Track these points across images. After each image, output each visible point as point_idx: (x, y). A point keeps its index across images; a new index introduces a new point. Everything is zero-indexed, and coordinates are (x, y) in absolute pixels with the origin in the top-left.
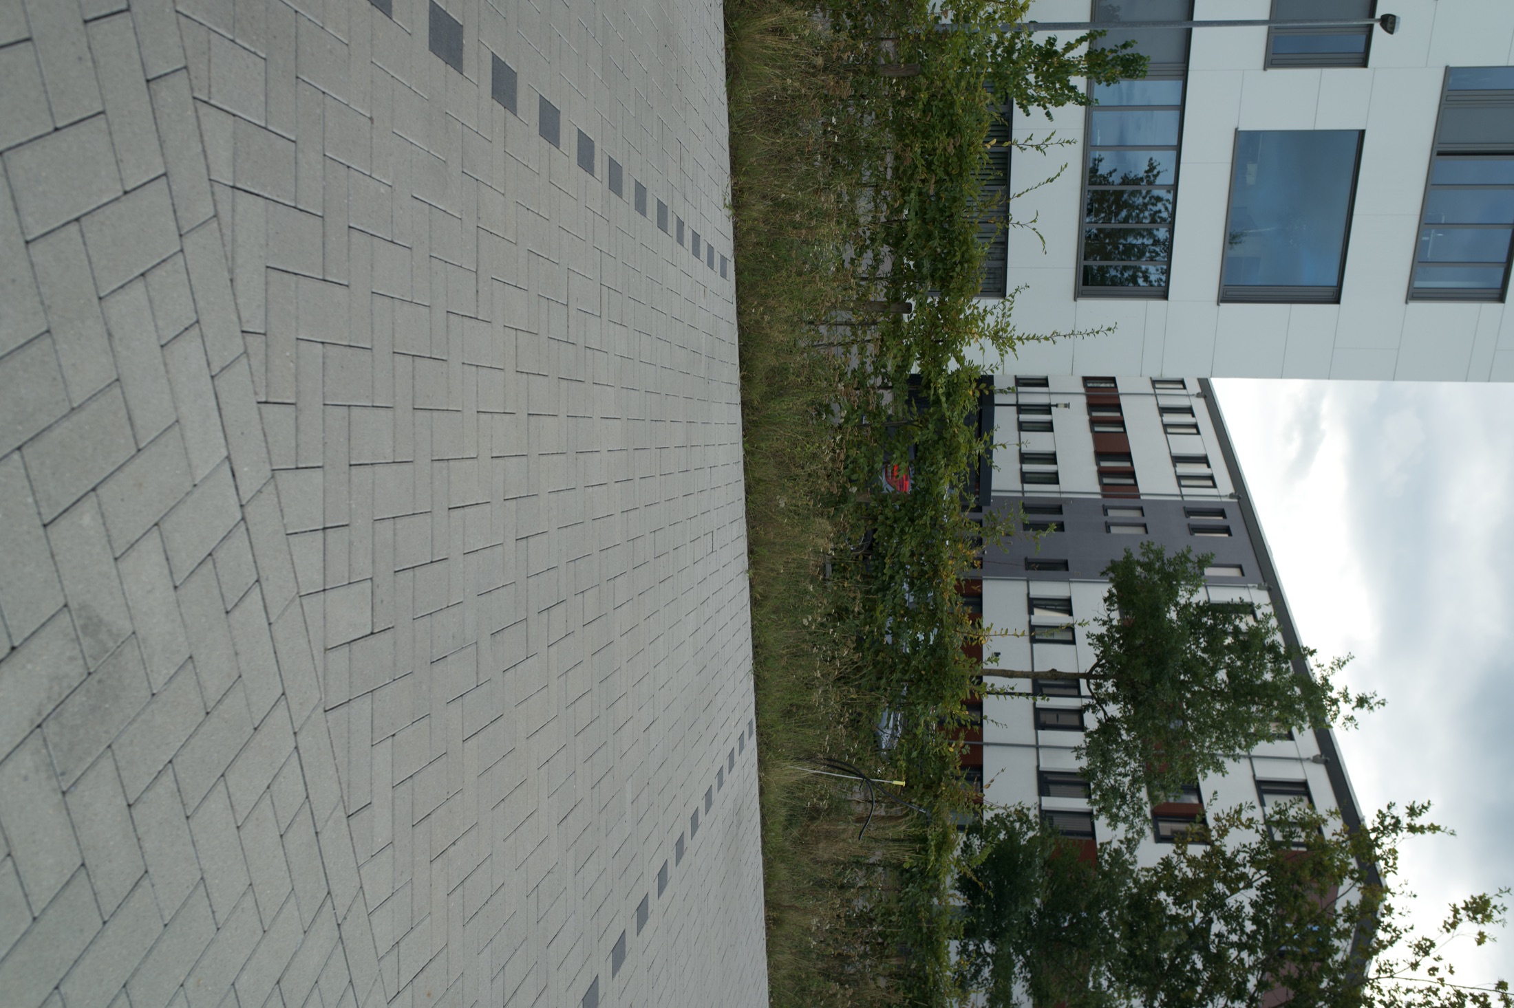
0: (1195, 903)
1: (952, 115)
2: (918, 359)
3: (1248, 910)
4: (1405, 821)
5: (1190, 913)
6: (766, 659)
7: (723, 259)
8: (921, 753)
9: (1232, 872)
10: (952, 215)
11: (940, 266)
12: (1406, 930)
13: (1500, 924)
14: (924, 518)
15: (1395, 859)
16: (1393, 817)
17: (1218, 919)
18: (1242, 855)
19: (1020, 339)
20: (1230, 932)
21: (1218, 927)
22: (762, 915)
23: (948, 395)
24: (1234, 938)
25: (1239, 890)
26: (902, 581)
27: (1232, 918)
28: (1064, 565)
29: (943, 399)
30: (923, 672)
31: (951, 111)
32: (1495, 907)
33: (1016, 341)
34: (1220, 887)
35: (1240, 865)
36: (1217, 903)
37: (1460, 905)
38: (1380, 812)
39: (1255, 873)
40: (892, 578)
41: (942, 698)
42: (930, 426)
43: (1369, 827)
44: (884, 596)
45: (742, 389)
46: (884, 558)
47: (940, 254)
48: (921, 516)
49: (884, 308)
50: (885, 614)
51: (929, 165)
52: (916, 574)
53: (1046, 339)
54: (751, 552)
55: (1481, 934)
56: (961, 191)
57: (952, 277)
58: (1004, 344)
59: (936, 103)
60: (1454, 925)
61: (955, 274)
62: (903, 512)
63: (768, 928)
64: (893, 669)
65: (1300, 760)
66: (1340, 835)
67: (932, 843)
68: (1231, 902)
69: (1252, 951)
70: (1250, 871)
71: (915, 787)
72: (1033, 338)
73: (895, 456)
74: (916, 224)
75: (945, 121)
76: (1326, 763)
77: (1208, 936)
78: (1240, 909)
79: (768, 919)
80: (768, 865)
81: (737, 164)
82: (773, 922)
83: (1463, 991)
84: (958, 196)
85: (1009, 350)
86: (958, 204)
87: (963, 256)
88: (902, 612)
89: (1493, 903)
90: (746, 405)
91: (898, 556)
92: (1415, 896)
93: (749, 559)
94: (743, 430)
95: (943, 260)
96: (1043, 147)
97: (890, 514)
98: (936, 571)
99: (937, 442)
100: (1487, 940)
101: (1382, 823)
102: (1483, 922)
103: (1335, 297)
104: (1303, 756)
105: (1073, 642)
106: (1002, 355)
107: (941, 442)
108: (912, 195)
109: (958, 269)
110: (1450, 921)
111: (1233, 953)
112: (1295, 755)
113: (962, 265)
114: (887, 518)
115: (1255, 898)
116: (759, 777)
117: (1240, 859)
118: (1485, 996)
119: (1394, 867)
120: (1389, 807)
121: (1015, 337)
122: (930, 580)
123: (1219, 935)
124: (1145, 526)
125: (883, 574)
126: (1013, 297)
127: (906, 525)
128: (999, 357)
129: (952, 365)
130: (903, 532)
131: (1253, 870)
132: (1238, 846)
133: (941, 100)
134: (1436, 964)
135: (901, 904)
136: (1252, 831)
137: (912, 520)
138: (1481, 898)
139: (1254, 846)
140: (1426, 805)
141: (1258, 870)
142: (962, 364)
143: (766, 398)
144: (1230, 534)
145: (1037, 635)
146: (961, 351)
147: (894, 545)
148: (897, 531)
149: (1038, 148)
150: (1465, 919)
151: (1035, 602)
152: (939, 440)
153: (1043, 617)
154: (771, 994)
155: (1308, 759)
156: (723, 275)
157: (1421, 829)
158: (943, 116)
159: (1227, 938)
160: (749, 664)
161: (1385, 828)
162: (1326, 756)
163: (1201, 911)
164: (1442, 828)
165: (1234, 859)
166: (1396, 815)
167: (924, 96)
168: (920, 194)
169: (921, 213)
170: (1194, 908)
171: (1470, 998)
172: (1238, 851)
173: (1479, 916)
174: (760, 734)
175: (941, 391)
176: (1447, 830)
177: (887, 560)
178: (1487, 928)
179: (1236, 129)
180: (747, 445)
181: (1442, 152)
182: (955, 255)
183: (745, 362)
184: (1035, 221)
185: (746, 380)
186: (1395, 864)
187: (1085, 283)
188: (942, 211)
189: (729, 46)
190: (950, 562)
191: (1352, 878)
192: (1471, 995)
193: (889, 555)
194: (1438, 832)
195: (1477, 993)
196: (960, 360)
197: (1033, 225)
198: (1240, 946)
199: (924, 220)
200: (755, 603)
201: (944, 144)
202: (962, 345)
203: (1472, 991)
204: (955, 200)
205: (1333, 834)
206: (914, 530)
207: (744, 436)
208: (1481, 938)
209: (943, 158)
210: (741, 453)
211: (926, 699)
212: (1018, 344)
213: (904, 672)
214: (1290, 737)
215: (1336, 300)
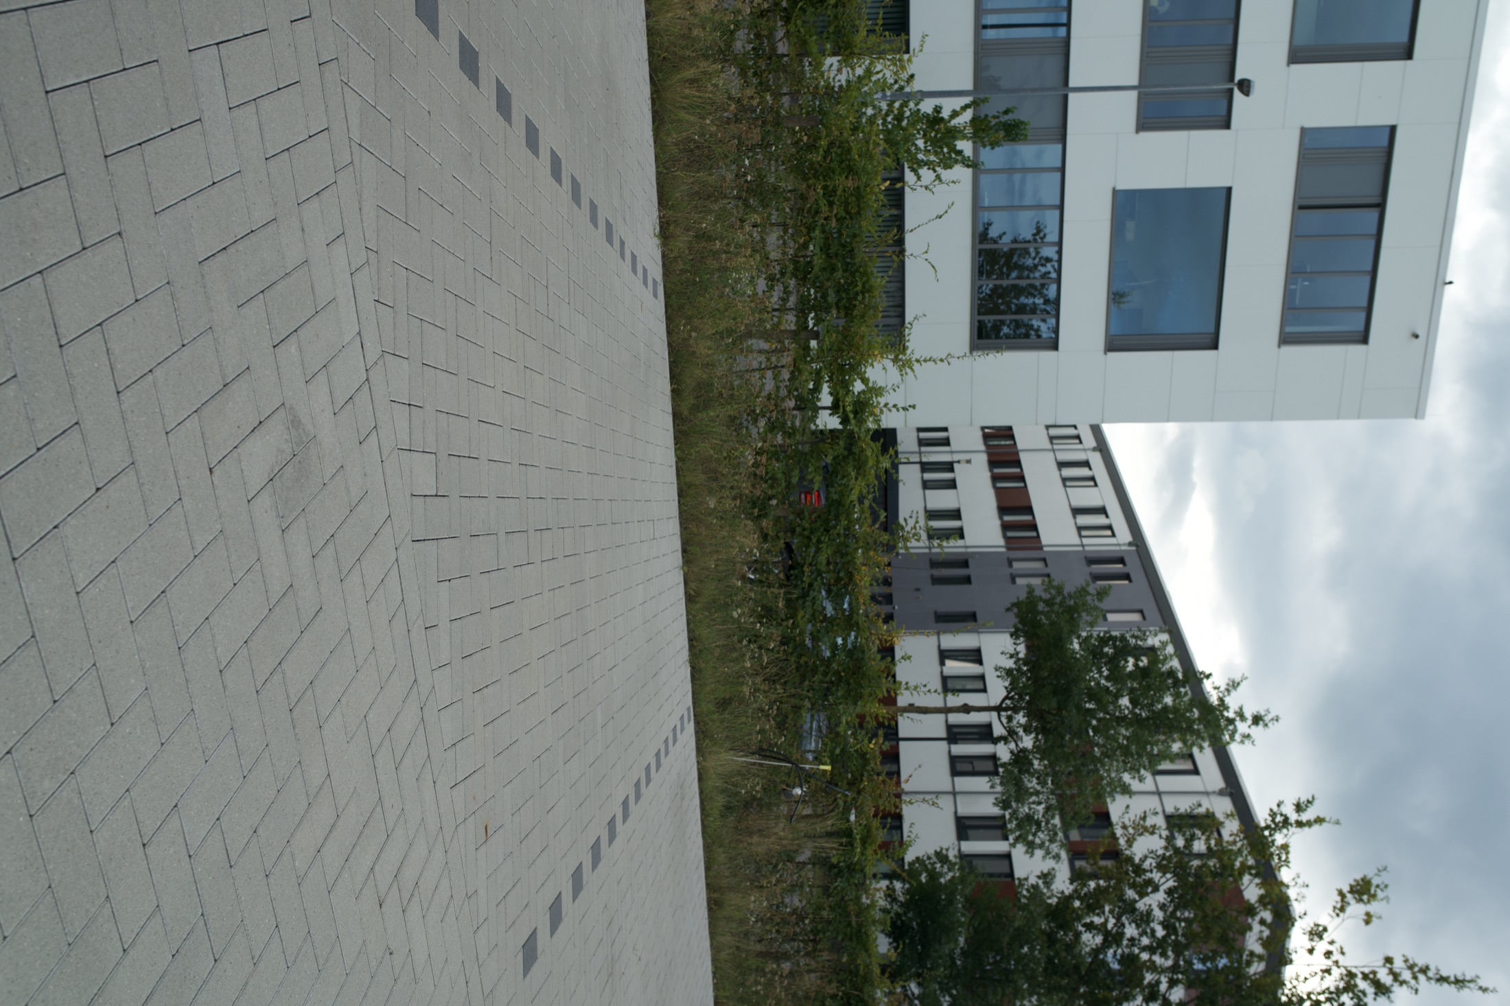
0: (1107, 908)
1: (849, 160)
2: (827, 382)
3: (1158, 914)
4: (1293, 817)
5: (1102, 920)
6: (701, 651)
7: (655, 282)
8: (843, 751)
9: (1140, 877)
10: (852, 250)
11: (844, 295)
12: (1300, 917)
13: (1385, 902)
14: (838, 527)
15: (1287, 853)
16: (1282, 815)
17: (1130, 924)
18: (1149, 861)
19: (918, 361)
20: (1141, 935)
21: (1130, 931)
22: (704, 895)
23: (856, 413)
24: (1145, 941)
25: (1147, 894)
26: (820, 588)
27: (1144, 919)
28: (972, 617)
29: (851, 416)
30: (843, 674)
31: (849, 157)
32: (1378, 886)
33: (915, 363)
34: (1131, 894)
35: (1147, 871)
36: (1129, 908)
37: (1346, 889)
38: (1271, 810)
39: (1161, 877)
40: (811, 585)
41: (861, 697)
42: (841, 443)
43: (1263, 824)
44: (804, 603)
45: (673, 399)
46: (803, 566)
47: (843, 285)
48: (835, 527)
49: (794, 334)
50: (805, 619)
51: (831, 204)
52: (832, 582)
53: (942, 360)
54: (684, 551)
55: (1368, 915)
56: (860, 227)
57: (855, 306)
58: (904, 365)
59: (835, 149)
60: (1342, 909)
61: (857, 303)
62: (819, 523)
63: (710, 909)
64: (814, 671)
65: (1207, 793)
66: (1237, 835)
67: (858, 837)
68: (1141, 905)
69: (1164, 955)
70: (1156, 876)
71: (840, 784)
72: (930, 360)
73: (810, 470)
74: (821, 258)
75: (843, 165)
76: (1231, 795)
77: (1121, 940)
78: (1149, 912)
79: (709, 900)
80: (707, 848)
81: (663, 199)
82: (714, 905)
83: (1354, 970)
84: (857, 232)
85: (908, 370)
86: (858, 239)
87: (864, 286)
88: (821, 618)
89: (1375, 881)
90: (676, 415)
91: (816, 565)
92: (1307, 886)
93: (683, 557)
94: (675, 438)
95: (847, 291)
96: (931, 187)
97: (807, 526)
98: (850, 576)
99: (845, 458)
100: (1374, 919)
101: (1273, 821)
102: (1369, 902)
103: (1213, 344)
104: (1210, 789)
105: (984, 690)
106: (902, 375)
107: (851, 457)
108: (817, 232)
109: (860, 298)
110: (1339, 906)
111: (1145, 956)
112: (1201, 789)
113: (863, 294)
114: (804, 529)
115: (1162, 900)
116: (698, 762)
117: (1146, 865)
118: (1374, 973)
119: (1287, 861)
120: (1279, 805)
121: (913, 359)
122: (846, 586)
123: (1132, 939)
124: (1048, 576)
125: (803, 582)
126: (911, 325)
127: (822, 535)
128: (900, 377)
129: (858, 386)
130: (819, 541)
131: (1159, 875)
132: (1145, 852)
133: (839, 147)
134: (1331, 948)
135: (831, 899)
136: (1156, 837)
137: (827, 531)
138: (1363, 880)
139: (1160, 852)
140: (1310, 799)
141: (1164, 874)
142: (866, 385)
143: (695, 409)
144: (1130, 581)
145: (949, 685)
146: (865, 372)
147: (812, 554)
148: (814, 540)
149: (926, 188)
150: (1352, 902)
151: (946, 654)
152: (849, 455)
153: (953, 667)
154: (714, 973)
155: (1214, 792)
156: (655, 295)
157: (1309, 824)
158: (842, 162)
159: (1139, 940)
160: (685, 654)
161: (1277, 825)
162: (1231, 788)
163: (1113, 917)
164: (1327, 819)
165: (1141, 865)
166: (1284, 813)
167: (824, 143)
168: (823, 232)
169: (825, 248)
170: (1107, 913)
171: (1360, 976)
172: (1146, 857)
173: (1365, 897)
174: (697, 723)
175: (849, 409)
176: (1332, 820)
177: (806, 569)
178: (1373, 907)
179: (1114, 189)
180: (678, 452)
181: (1302, 206)
182: (856, 286)
183: (674, 377)
184: (926, 252)
185: (676, 393)
186: (1287, 858)
187: (980, 336)
188: (844, 246)
189: (655, 96)
190: (863, 568)
191: (1251, 874)
192: (1363, 973)
193: (807, 562)
194: (1325, 825)
195: (1367, 970)
196: (865, 381)
197: (925, 256)
198: (1150, 949)
199: (828, 255)
200: (690, 599)
201: (843, 183)
202: (866, 367)
203: (1362, 970)
204: (855, 236)
205: (1231, 835)
206: (829, 539)
207: (676, 444)
208: (1368, 919)
209: (843, 198)
210: (674, 459)
211: (847, 699)
212: (916, 366)
213: (825, 674)
214: (1196, 771)
215: (1215, 346)
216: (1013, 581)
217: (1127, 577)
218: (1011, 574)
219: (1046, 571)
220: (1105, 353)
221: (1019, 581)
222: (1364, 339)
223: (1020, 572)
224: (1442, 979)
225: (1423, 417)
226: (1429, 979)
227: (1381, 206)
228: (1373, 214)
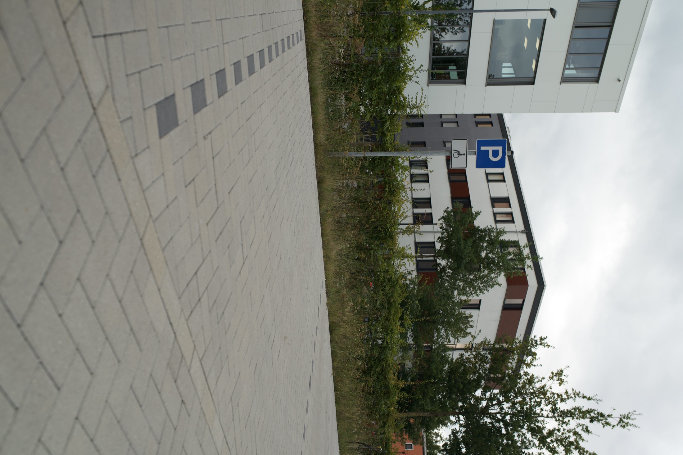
28: (424, 144)
65: (517, 232)
76: (526, 233)
104: (518, 230)
105: (428, 181)
112: (515, 230)
124: (457, 122)
144: (492, 126)
145: (414, 179)
151: (412, 163)
153: (416, 171)
155: (520, 232)
162: (526, 230)
179: (494, 19)
181: (576, 26)
214: (513, 221)
215: (533, 83)
216: (442, 126)
217: (491, 123)
218: (441, 122)
219: (456, 120)
220: (486, 86)
221: (445, 125)
222: (597, 80)
223: (445, 121)
224: (584, 397)
225: (618, 112)
226: (579, 397)
227: (611, 27)
228: (608, 30)
